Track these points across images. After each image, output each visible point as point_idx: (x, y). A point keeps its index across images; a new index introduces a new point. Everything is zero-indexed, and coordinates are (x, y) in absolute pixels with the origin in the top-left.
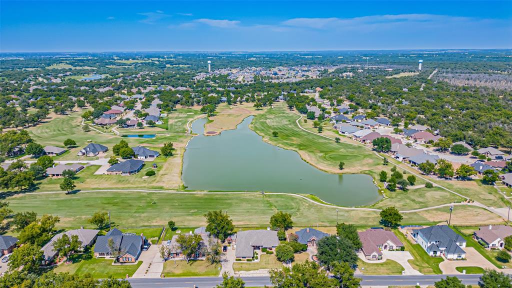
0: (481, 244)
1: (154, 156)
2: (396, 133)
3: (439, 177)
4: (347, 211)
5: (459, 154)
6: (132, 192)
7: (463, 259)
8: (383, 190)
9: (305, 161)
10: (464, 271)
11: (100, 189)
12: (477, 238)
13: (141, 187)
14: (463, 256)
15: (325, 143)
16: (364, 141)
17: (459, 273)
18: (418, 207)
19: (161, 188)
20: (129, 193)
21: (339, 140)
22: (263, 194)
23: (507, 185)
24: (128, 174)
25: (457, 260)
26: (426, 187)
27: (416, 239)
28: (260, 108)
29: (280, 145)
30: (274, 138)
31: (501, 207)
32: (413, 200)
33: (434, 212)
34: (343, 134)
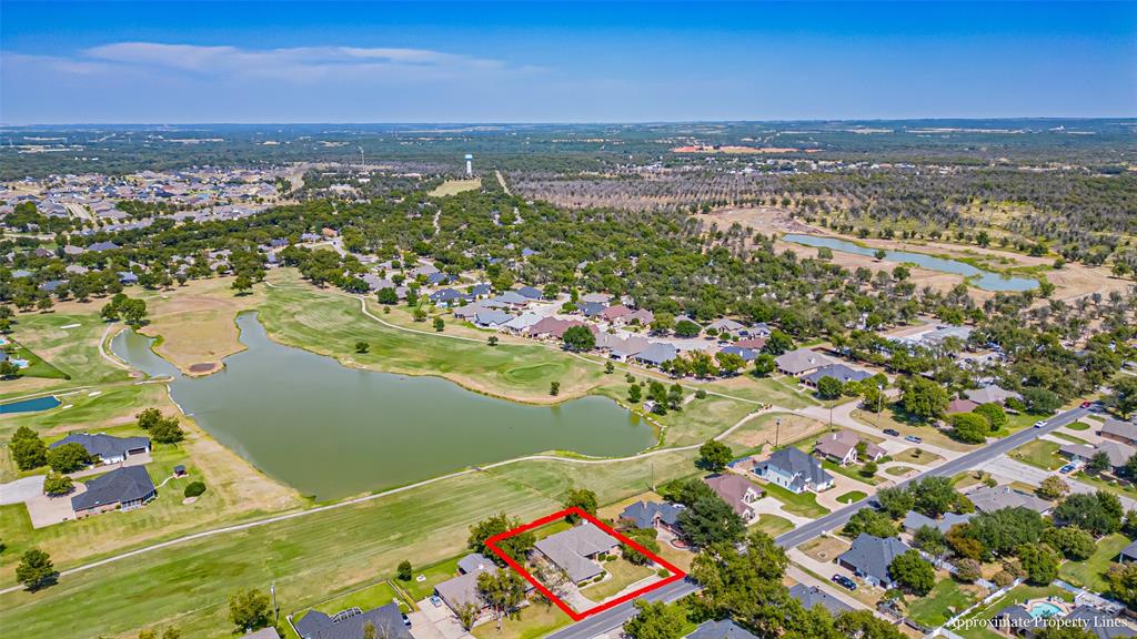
0: (833, 462)
1: (143, 450)
2: (567, 313)
3: (697, 378)
4: (639, 462)
5: (688, 337)
6: (205, 540)
7: (833, 487)
8: (648, 416)
9: (479, 392)
10: (850, 500)
11: (104, 556)
12: (824, 455)
13: (209, 524)
14: (832, 483)
15: (474, 352)
16: (536, 335)
17: (844, 505)
18: (719, 431)
19: (259, 513)
20: (200, 542)
21: (497, 340)
22: (479, 470)
23: (786, 373)
24: (138, 505)
25: (827, 489)
26: (697, 397)
27: (765, 477)
28: (248, 290)
29: (393, 369)
30: (361, 356)
31: (805, 407)
32: (703, 422)
33: (742, 432)
34: (486, 328)
